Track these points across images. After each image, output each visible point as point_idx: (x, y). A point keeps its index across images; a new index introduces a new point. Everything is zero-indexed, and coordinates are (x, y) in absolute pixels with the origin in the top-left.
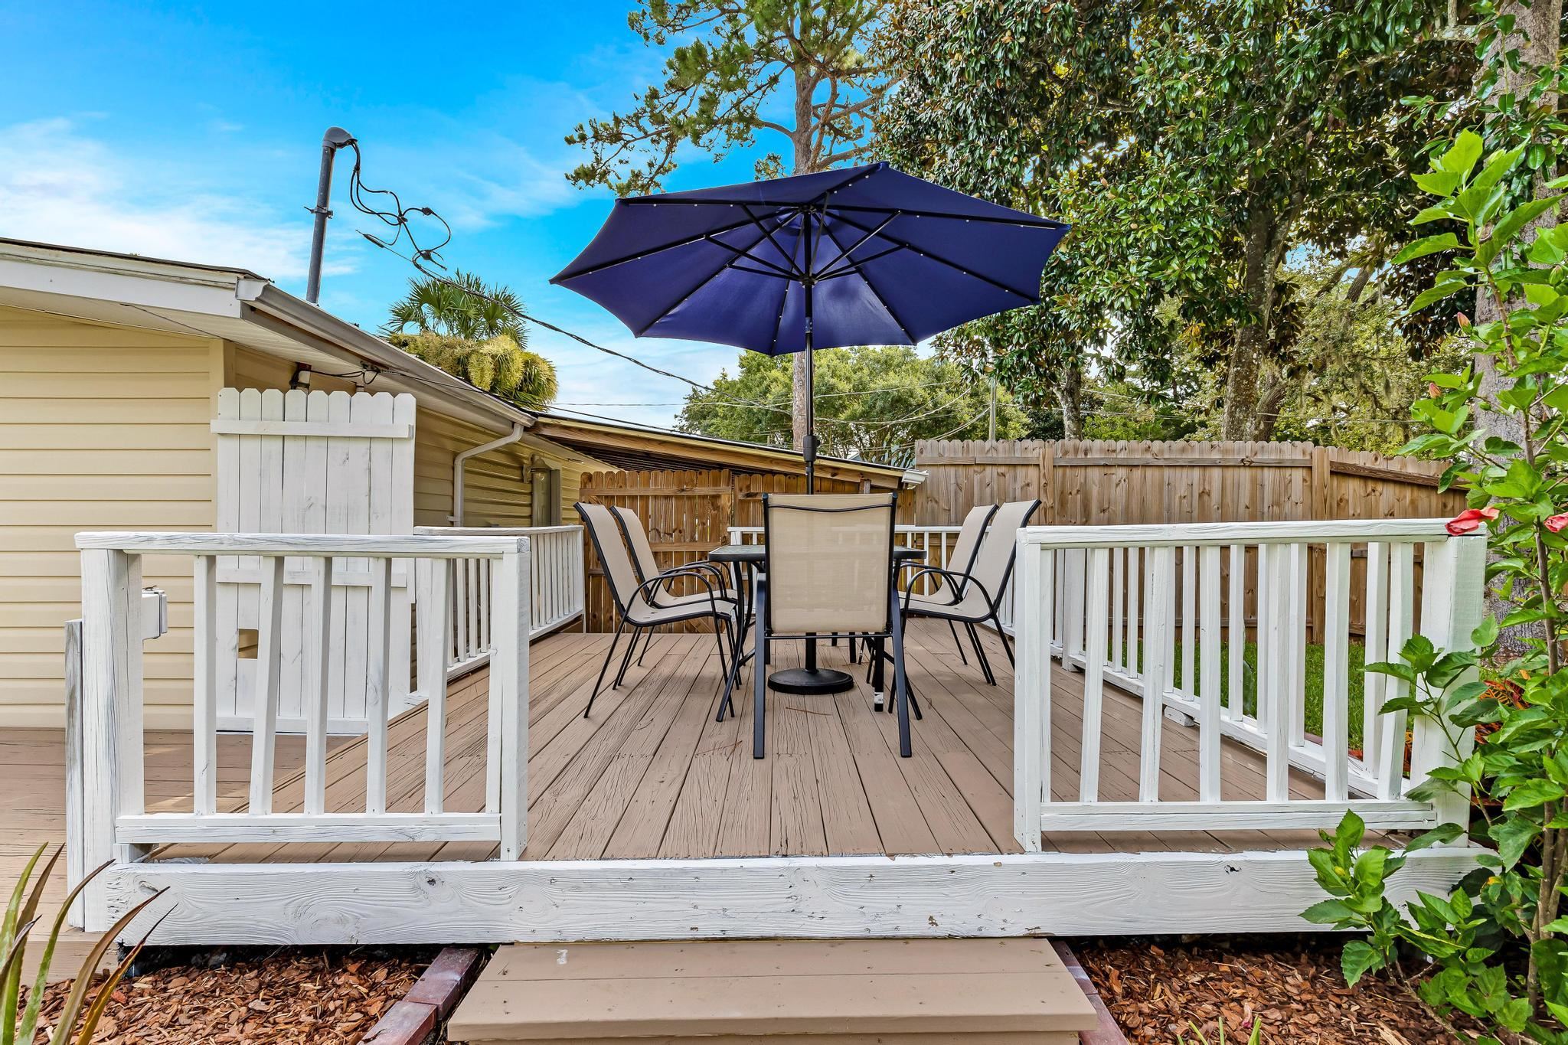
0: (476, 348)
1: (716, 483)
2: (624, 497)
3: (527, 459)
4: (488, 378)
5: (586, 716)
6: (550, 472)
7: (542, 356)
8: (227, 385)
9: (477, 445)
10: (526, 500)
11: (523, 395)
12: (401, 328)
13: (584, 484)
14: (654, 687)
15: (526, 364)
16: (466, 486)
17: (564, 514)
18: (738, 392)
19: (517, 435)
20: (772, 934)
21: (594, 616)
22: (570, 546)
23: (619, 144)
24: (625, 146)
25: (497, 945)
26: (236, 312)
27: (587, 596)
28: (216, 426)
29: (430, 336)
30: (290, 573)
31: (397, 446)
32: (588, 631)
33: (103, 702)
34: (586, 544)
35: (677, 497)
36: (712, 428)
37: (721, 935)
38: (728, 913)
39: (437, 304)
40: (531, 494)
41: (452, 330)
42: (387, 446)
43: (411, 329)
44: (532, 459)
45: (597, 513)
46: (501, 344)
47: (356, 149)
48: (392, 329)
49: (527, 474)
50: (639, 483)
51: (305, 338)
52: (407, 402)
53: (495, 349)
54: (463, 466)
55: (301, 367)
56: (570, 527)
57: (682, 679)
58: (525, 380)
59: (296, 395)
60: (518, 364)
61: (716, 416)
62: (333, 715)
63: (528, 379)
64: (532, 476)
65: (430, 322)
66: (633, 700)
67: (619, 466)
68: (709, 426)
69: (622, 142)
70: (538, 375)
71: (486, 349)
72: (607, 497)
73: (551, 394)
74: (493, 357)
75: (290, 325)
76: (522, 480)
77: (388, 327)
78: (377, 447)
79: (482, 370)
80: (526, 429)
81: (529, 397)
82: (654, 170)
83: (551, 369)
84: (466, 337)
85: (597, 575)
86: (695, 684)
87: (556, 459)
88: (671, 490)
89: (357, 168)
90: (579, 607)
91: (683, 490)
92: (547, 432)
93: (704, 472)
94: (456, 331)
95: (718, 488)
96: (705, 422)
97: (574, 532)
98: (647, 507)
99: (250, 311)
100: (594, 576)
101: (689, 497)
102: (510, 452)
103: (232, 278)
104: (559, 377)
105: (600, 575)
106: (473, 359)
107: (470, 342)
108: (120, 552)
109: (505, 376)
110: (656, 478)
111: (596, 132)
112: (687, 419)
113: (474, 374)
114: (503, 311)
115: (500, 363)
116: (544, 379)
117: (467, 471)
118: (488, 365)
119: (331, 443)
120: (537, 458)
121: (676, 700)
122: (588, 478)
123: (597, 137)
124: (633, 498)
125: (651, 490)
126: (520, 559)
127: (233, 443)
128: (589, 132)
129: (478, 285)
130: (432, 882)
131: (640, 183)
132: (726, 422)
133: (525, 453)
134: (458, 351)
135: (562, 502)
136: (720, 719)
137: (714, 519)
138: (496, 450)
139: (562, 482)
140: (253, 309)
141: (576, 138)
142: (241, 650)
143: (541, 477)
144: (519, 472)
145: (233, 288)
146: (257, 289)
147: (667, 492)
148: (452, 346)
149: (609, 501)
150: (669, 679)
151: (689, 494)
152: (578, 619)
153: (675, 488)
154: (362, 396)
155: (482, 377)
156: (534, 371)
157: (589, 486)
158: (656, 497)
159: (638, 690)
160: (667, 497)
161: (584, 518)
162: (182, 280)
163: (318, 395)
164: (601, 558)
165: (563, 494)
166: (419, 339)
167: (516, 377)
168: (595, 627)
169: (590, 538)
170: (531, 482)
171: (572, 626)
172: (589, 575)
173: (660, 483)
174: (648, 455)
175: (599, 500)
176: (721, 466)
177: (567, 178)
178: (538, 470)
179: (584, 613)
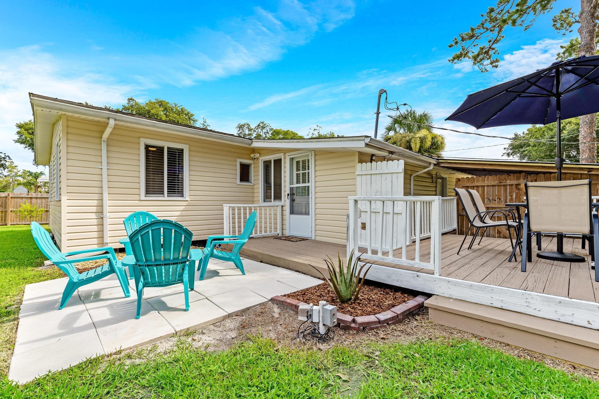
0: (413, 136)
1: (518, 179)
2: (474, 186)
3: (434, 174)
4: (418, 146)
5: (458, 254)
6: (442, 178)
7: (439, 134)
8: (359, 163)
9: (418, 171)
10: (434, 189)
11: (431, 150)
12: (388, 134)
13: (457, 182)
14: (484, 251)
15: (433, 138)
16: (414, 185)
17: (449, 194)
18: (543, 132)
19: (432, 167)
20: (520, 311)
21: (461, 230)
22: (451, 205)
23: (474, 39)
24: (476, 38)
25: (434, 295)
26: (364, 146)
27: (458, 223)
28: (357, 173)
29: (398, 135)
30: (373, 209)
31: (399, 175)
32: (458, 234)
33: (353, 229)
34: (458, 204)
35: (498, 186)
36: (526, 152)
37: (501, 308)
38: (503, 301)
39: (400, 123)
40: (436, 187)
41: (405, 131)
42: (396, 175)
43: (392, 133)
44: (436, 174)
45: (462, 192)
46: (423, 133)
47: (386, 93)
48: (385, 135)
49: (434, 180)
50: (480, 181)
51: (376, 148)
52: (402, 162)
53: (421, 135)
54: (413, 178)
55: (373, 155)
56: (452, 197)
57: (495, 250)
58: (432, 144)
59: (374, 163)
60: (430, 138)
61: (529, 145)
62: (384, 247)
63: (433, 144)
64: (436, 180)
65: (398, 130)
66: (475, 253)
67: (472, 174)
68: (524, 151)
69: (475, 37)
70: (437, 142)
71: (418, 135)
72: (466, 187)
73: (443, 148)
74: (420, 138)
75: (374, 146)
76: (432, 182)
77: (384, 134)
78: (394, 175)
79: (416, 143)
80: (435, 165)
81: (433, 151)
82: (491, 43)
83: (442, 138)
84: (410, 133)
85: (462, 215)
86: (502, 252)
87: (445, 174)
88: (496, 183)
89: (386, 98)
90: (455, 226)
91: (501, 183)
92: (442, 165)
93: (512, 174)
94: (406, 131)
95: (519, 181)
96: (522, 150)
97: (453, 199)
98: (484, 190)
99: (367, 145)
100: (461, 215)
101: (504, 185)
102: (428, 173)
103: (363, 138)
104: (446, 141)
105: (463, 216)
106: (413, 140)
107: (412, 134)
108: (355, 200)
109: (424, 144)
110: (488, 178)
111: (463, 38)
112: (511, 149)
113: (413, 145)
114: (423, 120)
115: (422, 140)
116: (439, 143)
117: (415, 180)
118: (418, 141)
119: (382, 175)
120: (438, 174)
121: (493, 255)
122: (459, 180)
123: (463, 39)
124: (478, 187)
125: (486, 183)
126: (439, 201)
127: (360, 177)
128: (459, 39)
129: (414, 113)
130: (418, 276)
131: (484, 51)
132: (535, 148)
133: (434, 173)
134: (407, 138)
135: (448, 189)
136: (510, 261)
137: (517, 194)
138: (425, 173)
139: (448, 182)
140: (367, 144)
141: (453, 44)
142: (362, 228)
143: (440, 181)
144: (431, 179)
145: (364, 140)
146: (369, 139)
147: (493, 184)
148: (405, 137)
149: (467, 188)
150: (492, 249)
151: (504, 184)
152: (455, 230)
153: (497, 182)
154: (390, 162)
155: (416, 146)
156: (436, 140)
157: (459, 183)
158: (488, 186)
159: (477, 251)
160: (493, 186)
161: (457, 194)
162: (353, 140)
163: (379, 163)
164: (464, 209)
165: (448, 187)
166: (394, 136)
167: (428, 144)
168: (461, 233)
169: (459, 201)
170: (436, 183)
171: (453, 232)
172: (459, 215)
173: (490, 180)
174: (484, 170)
175: (463, 187)
176: (521, 172)
177: (449, 61)
178: (438, 178)
179: (457, 228)
